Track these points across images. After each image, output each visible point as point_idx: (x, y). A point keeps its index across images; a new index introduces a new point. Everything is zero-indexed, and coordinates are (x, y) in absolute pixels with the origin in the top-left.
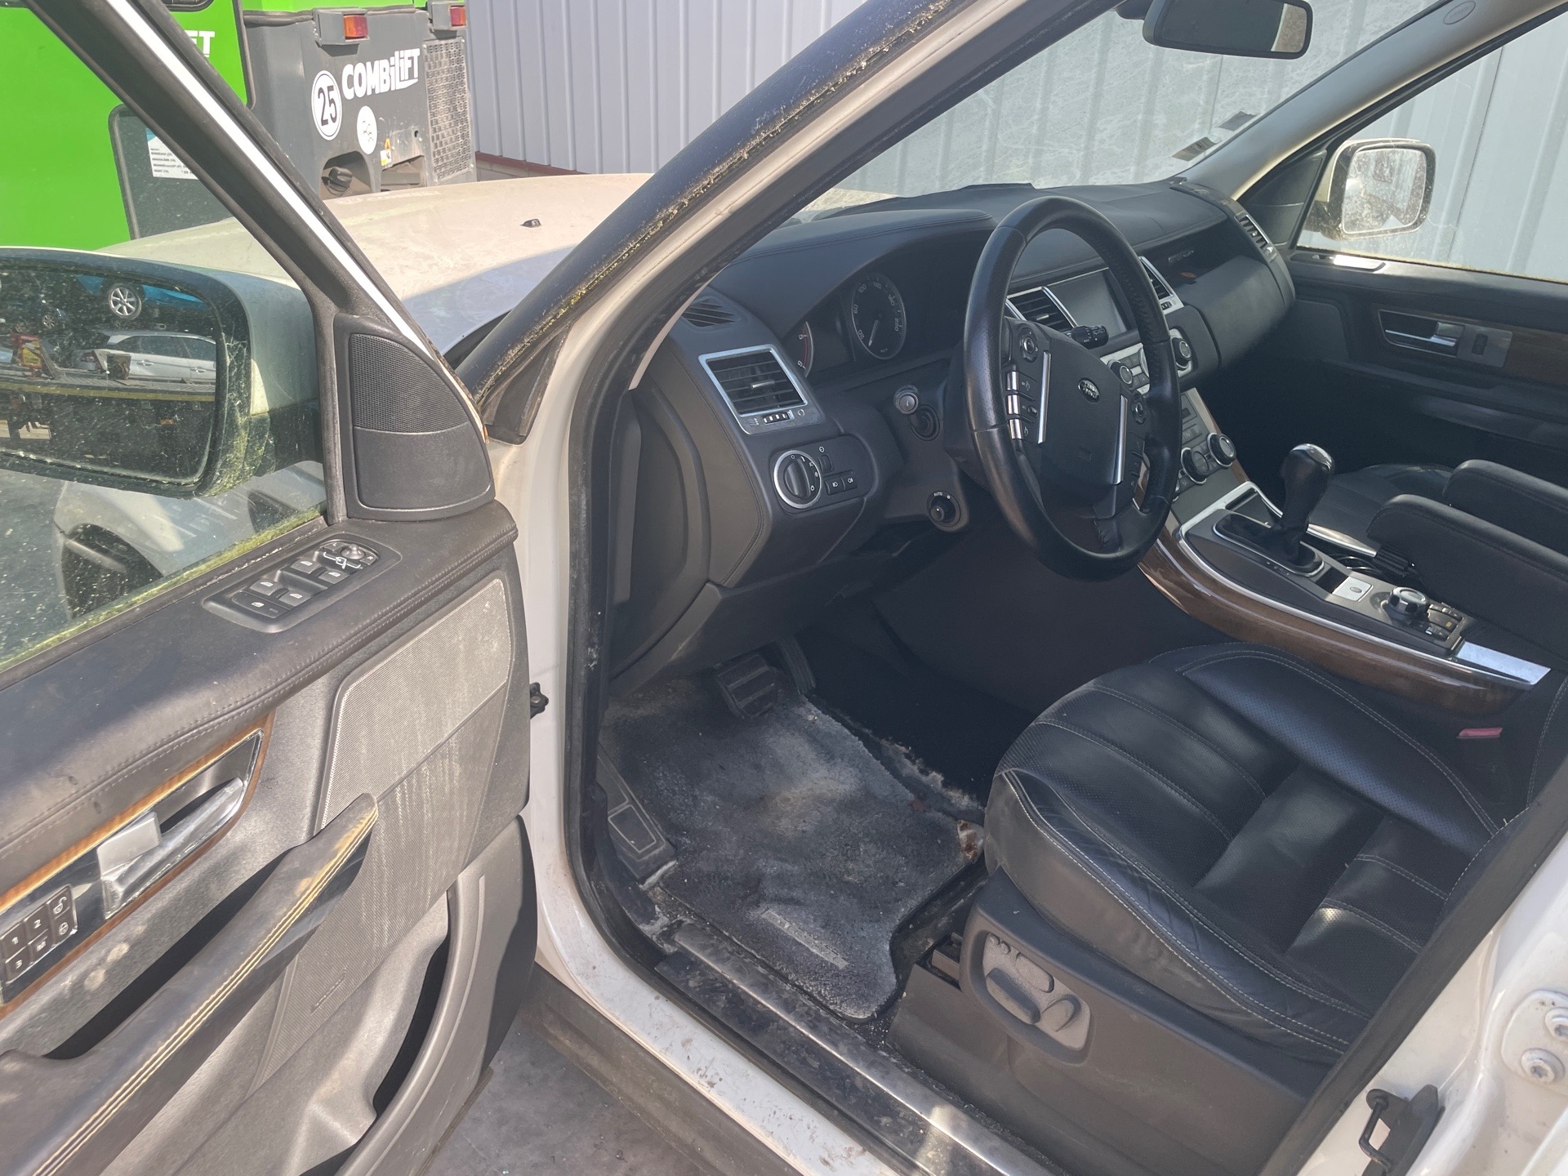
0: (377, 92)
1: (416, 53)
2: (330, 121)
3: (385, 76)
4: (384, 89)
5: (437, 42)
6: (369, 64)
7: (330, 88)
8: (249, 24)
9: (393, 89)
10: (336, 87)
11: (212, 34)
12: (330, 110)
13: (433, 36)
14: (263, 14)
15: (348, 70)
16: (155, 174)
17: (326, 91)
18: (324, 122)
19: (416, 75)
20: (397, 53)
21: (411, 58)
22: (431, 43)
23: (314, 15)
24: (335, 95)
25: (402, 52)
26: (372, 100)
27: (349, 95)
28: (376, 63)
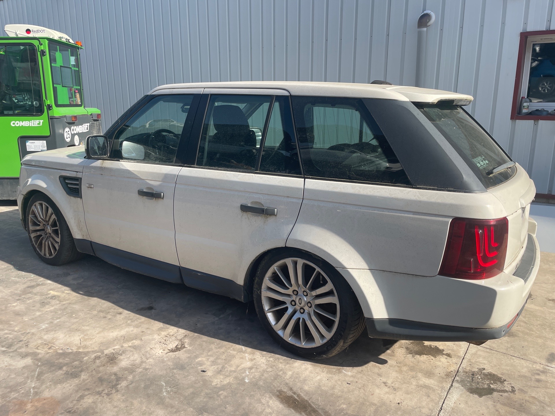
0: (79, 132)
1: (89, 124)
2: (68, 138)
3: (81, 129)
4: (81, 132)
5: (94, 122)
6: (77, 126)
7: (68, 131)
8: (51, 119)
9: (83, 132)
10: (70, 131)
11: (43, 121)
12: (68, 136)
13: (93, 121)
14: (54, 116)
15: (72, 128)
16: (27, 150)
17: (67, 132)
18: (67, 138)
19: (88, 129)
20: (84, 124)
21: (87, 125)
22: (92, 122)
23: (65, 116)
24: (69, 133)
25: (85, 124)
26: (78, 134)
27: (73, 133)
28: (79, 126)
